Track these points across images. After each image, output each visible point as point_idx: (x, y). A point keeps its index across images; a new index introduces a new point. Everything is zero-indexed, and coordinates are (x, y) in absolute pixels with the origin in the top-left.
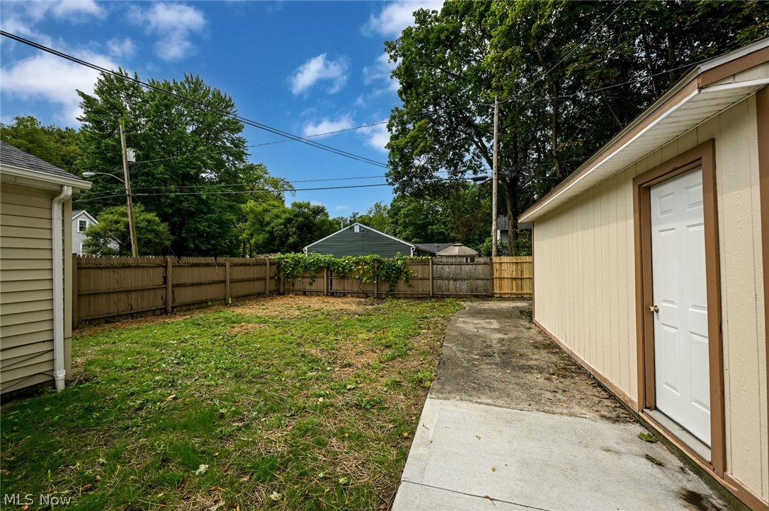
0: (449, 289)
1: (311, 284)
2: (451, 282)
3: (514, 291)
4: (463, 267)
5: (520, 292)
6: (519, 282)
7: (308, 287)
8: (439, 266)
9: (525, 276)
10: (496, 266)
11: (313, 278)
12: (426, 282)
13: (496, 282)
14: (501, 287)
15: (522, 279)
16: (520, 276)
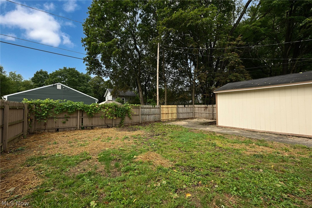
0: (146, 119)
1: (64, 123)
2: (147, 116)
3: (167, 118)
4: (151, 109)
5: (168, 118)
6: (168, 114)
7: (61, 125)
8: (143, 109)
9: (169, 112)
10: (162, 109)
11: (67, 118)
12: (138, 116)
13: (162, 115)
14: (163, 117)
15: (169, 113)
16: (168, 113)
